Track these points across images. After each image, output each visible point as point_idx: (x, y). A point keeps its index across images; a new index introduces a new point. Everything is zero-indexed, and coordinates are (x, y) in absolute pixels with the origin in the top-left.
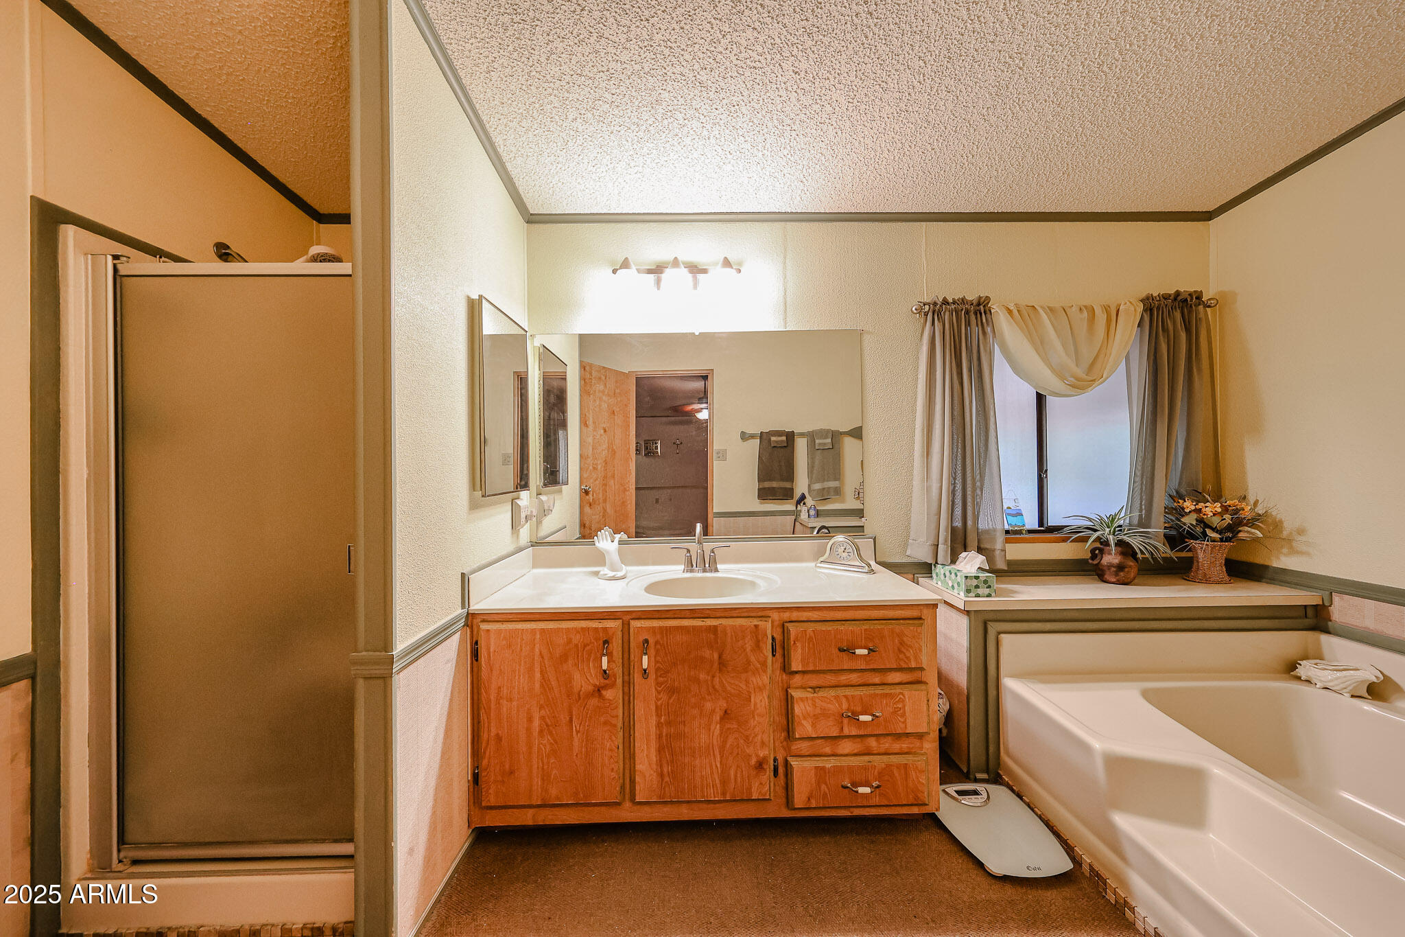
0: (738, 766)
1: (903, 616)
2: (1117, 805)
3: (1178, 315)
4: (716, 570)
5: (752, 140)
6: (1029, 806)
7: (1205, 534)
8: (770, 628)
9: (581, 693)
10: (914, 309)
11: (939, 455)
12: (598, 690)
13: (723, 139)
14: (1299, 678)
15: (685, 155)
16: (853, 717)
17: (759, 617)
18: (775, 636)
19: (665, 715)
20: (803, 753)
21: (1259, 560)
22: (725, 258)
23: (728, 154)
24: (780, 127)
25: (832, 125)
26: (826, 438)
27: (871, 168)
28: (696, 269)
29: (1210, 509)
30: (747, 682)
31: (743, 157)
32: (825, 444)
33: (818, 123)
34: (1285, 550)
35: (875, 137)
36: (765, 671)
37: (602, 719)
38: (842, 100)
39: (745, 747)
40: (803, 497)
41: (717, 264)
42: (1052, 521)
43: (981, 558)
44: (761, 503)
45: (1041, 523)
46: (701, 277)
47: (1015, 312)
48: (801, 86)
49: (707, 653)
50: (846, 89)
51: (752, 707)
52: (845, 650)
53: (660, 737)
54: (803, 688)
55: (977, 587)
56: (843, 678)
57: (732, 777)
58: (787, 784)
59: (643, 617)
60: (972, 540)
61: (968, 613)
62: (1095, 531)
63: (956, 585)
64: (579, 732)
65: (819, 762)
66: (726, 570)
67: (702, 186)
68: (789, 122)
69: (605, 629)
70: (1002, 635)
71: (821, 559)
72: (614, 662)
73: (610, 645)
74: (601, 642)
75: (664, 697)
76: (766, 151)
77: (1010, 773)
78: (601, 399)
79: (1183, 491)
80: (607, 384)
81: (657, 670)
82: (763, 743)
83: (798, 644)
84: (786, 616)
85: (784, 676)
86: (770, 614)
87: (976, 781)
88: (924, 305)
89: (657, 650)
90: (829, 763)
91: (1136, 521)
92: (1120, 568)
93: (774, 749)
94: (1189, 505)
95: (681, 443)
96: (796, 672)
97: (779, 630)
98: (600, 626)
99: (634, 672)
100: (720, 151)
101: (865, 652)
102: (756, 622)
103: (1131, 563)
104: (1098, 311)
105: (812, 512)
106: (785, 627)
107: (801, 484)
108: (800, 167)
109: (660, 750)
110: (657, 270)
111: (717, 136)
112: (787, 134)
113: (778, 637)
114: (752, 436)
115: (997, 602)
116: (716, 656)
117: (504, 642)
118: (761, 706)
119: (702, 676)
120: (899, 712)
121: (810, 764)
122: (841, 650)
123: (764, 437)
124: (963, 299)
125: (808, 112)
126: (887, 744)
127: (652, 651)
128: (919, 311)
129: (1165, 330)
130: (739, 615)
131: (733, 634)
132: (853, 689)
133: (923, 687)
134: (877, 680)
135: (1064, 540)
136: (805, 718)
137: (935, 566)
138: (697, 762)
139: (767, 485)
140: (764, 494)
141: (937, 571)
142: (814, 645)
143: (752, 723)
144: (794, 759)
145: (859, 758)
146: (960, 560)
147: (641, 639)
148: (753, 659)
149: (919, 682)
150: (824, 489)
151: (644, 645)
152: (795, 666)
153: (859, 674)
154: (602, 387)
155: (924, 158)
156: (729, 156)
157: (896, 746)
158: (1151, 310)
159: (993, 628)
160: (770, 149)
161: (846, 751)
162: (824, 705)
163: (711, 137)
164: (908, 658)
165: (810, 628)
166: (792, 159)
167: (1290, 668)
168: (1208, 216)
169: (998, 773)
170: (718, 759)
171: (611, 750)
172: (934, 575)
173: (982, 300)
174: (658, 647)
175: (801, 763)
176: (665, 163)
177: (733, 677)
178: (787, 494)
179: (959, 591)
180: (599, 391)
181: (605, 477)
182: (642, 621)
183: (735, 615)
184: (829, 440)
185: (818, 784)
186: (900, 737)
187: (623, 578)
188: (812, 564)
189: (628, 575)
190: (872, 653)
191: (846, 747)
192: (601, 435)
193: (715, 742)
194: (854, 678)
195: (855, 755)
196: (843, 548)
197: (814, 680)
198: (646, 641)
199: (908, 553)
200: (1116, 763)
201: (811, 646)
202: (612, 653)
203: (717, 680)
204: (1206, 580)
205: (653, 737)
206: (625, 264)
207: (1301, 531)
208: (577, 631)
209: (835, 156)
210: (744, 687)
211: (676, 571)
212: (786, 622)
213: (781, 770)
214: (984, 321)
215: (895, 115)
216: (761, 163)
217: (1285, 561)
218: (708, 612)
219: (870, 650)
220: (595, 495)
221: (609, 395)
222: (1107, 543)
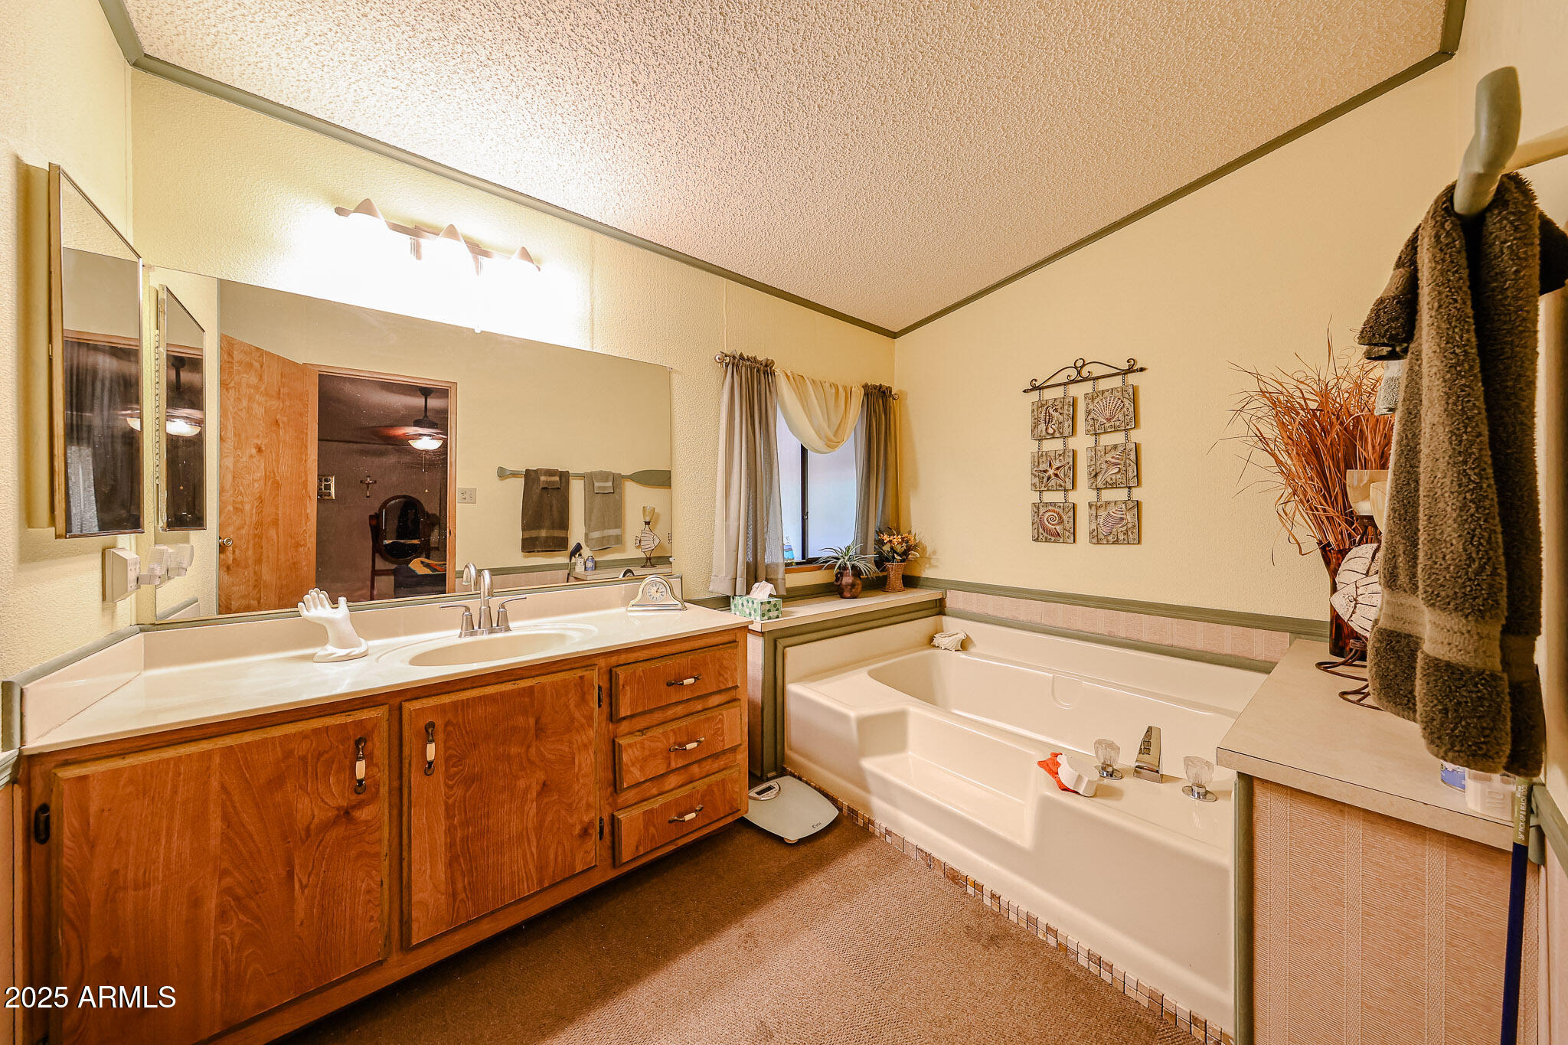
0: (558, 843)
1: (722, 642)
2: (863, 753)
3: (881, 401)
4: (508, 629)
5: (572, 126)
6: (806, 783)
7: (894, 557)
8: (597, 677)
9: (313, 827)
10: (717, 358)
11: (738, 496)
12: (346, 814)
13: (535, 107)
14: (934, 646)
15: (479, 101)
16: (681, 749)
17: (584, 667)
18: (601, 684)
19: (460, 814)
20: (629, 803)
21: (916, 574)
22: (523, 248)
23: (539, 126)
24: (607, 128)
25: (660, 152)
26: (607, 481)
27: (688, 209)
28: (477, 250)
29: (896, 539)
30: (570, 743)
31: (556, 139)
32: (605, 488)
33: (647, 144)
34: (927, 566)
35: (697, 183)
36: (591, 726)
37: (353, 853)
38: (673, 132)
39: (568, 817)
40: (578, 547)
41: (511, 252)
42: (811, 555)
43: (770, 586)
44: (525, 557)
45: (803, 557)
46: (483, 260)
47: (791, 378)
48: (636, 98)
49: (521, 721)
50: (679, 124)
51: (576, 769)
52: (673, 684)
53: (451, 846)
54: (631, 733)
55: (769, 611)
56: (670, 713)
57: (552, 857)
58: (613, 842)
59: (422, 695)
60: (762, 573)
61: (762, 634)
62: (838, 559)
63: (753, 612)
64: (306, 886)
65: (646, 806)
66: (519, 627)
67: (494, 148)
68: (617, 127)
69: (360, 723)
70: (787, 649)
71: (633, 602)
72: (376, 765)
73: (369, 744)
74: (352, 743)
75: (458, 792)
76: (585, 145)
77: (793, 763)
78: (251, 399)
79: (882, 529)
80: (265, 377)
81: (447, 760)
82: (589, 805)
83: (628, 688)
84: (613, 660)
85: (611, 726)
86: (597, 662)
87: (768, 780)
88: (726, 356)
89: (448, 734)
90: (656, 804)
91: (858, 552)
92: (853, 585)
93: (600, 809)
94: (886, 538)
95: (375, 482)
96: (624, 718)
97: (606, 677)
98: (350, 720)
99: (410, 771)
100: (529, 120)
101: (692, 681)
102: (579, 673)
103: (859, 582)
104: (840, 389)
105: (590, 564)
106: (613, 673)
107: (577, 532)
108: (621, 179)
109: (451, 864)
110: (415, 231)
111: (528, 100)
112: (613, 138)
113: (605, 685)
114: (514, 474)
115: (783, 622)
116: (532, 721)
117: (130, 789)
118: (587, 765)
119: (514, 750)
120: (718, 733)
121: (637, 812)
122: (669, 684)
123: (530, 477)
124: (755, 358)
125: (638, 127)
126: (709, 766)
127: (440, 736)
128: (722, 360)
129: (875, 412)
130: (559, 669)
131: (554, 691)
132: (679, 721)
133: (737, 703)
134: (699, 707)
135: (820, 568)
136: (633, 765)
137: (733, 598)
138: (507, 858)
139: (534, 534)
140: (529, 545)
141: (736, 602)
142: (643, 685)
143: (576, 787)
144: (622, 811)
145: (683, 789)
146: (753, 590)
147: (422, 724)
148: (577, 715)
149: (735, 700)
150: (603, 537)
151: (427, 731)
152: (624, 712)
153: (684, 706)
154: (254, 380)
155: (733, 219)
156: (540, 130)
157: (716, 766)
158: (868, 395)
159: (781, 643)
160: (591, 145)
161: (672, 786)
162: (653, 745)
163: (521, 98)
164: (726, 679)
165: (640, 668)
166: (613, 166)
167: (930, 641)
168: (894, 335)
169: (783, 767)
170: (534, 843)
171: (369, 892)
172: (732, 607)
173: (769, 362)
174: (451, 728)
175: (628, 813)
176: (446, 97)
177: (553, 741)
178: (560, 544)
179: (755, 616)
180: (249, 386)
181: (259, 524)
182: (424, 701)
183: (555, 670)
184: (610, 484)
185: (646, 829)
186: (718, 756)
187: (364, 655)
188: (623, 610)
189: (370, 652)
190: (698, 681)
191: (673, 781)
192: (251, 456)
193: (530, 825)
194: (679, 710)
195: (680, 787)
196: (655, 588)
197: (641, 723)
198: (432, 725)
199: (711, 589)
200: (864, 722)
201: (640, 686)
202: (371, 753)
203: (533, 750)
204: (894, 591)
205: (441, 849)
206: (366, 208)
207: (934, 553)
208: (304, 736)
209: (657, 183)
210: (567, 749)
211: (450, 636)
212: (613, 667)
213: (607, 830)
214: (770, 380)
215: (717, 170)
216: (577, 154)
217: (927, 573)
218: (520, 672)
219: (696, 679)
220: (237, 552)
221: (267, 394)
222: (845, 568)
